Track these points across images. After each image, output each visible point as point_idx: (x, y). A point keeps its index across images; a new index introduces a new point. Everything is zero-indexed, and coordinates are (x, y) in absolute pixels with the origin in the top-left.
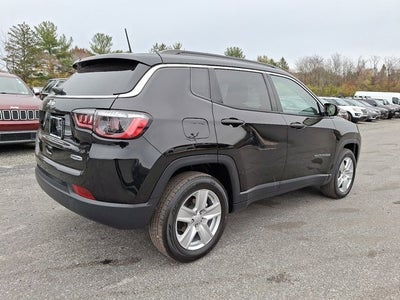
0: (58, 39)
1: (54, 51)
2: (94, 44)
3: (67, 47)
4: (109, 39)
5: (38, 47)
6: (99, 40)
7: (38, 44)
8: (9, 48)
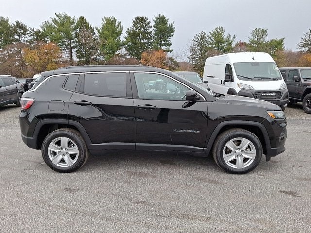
0: (225, 38)
1: (222, 48)
2: (252, 38)
3: (232, 43)
4: (264, 31)
5: (210, 46)
6: (256, 33)
7: (211, 44)
8: (192, 50)
